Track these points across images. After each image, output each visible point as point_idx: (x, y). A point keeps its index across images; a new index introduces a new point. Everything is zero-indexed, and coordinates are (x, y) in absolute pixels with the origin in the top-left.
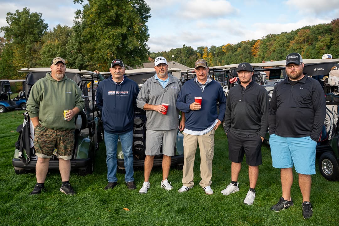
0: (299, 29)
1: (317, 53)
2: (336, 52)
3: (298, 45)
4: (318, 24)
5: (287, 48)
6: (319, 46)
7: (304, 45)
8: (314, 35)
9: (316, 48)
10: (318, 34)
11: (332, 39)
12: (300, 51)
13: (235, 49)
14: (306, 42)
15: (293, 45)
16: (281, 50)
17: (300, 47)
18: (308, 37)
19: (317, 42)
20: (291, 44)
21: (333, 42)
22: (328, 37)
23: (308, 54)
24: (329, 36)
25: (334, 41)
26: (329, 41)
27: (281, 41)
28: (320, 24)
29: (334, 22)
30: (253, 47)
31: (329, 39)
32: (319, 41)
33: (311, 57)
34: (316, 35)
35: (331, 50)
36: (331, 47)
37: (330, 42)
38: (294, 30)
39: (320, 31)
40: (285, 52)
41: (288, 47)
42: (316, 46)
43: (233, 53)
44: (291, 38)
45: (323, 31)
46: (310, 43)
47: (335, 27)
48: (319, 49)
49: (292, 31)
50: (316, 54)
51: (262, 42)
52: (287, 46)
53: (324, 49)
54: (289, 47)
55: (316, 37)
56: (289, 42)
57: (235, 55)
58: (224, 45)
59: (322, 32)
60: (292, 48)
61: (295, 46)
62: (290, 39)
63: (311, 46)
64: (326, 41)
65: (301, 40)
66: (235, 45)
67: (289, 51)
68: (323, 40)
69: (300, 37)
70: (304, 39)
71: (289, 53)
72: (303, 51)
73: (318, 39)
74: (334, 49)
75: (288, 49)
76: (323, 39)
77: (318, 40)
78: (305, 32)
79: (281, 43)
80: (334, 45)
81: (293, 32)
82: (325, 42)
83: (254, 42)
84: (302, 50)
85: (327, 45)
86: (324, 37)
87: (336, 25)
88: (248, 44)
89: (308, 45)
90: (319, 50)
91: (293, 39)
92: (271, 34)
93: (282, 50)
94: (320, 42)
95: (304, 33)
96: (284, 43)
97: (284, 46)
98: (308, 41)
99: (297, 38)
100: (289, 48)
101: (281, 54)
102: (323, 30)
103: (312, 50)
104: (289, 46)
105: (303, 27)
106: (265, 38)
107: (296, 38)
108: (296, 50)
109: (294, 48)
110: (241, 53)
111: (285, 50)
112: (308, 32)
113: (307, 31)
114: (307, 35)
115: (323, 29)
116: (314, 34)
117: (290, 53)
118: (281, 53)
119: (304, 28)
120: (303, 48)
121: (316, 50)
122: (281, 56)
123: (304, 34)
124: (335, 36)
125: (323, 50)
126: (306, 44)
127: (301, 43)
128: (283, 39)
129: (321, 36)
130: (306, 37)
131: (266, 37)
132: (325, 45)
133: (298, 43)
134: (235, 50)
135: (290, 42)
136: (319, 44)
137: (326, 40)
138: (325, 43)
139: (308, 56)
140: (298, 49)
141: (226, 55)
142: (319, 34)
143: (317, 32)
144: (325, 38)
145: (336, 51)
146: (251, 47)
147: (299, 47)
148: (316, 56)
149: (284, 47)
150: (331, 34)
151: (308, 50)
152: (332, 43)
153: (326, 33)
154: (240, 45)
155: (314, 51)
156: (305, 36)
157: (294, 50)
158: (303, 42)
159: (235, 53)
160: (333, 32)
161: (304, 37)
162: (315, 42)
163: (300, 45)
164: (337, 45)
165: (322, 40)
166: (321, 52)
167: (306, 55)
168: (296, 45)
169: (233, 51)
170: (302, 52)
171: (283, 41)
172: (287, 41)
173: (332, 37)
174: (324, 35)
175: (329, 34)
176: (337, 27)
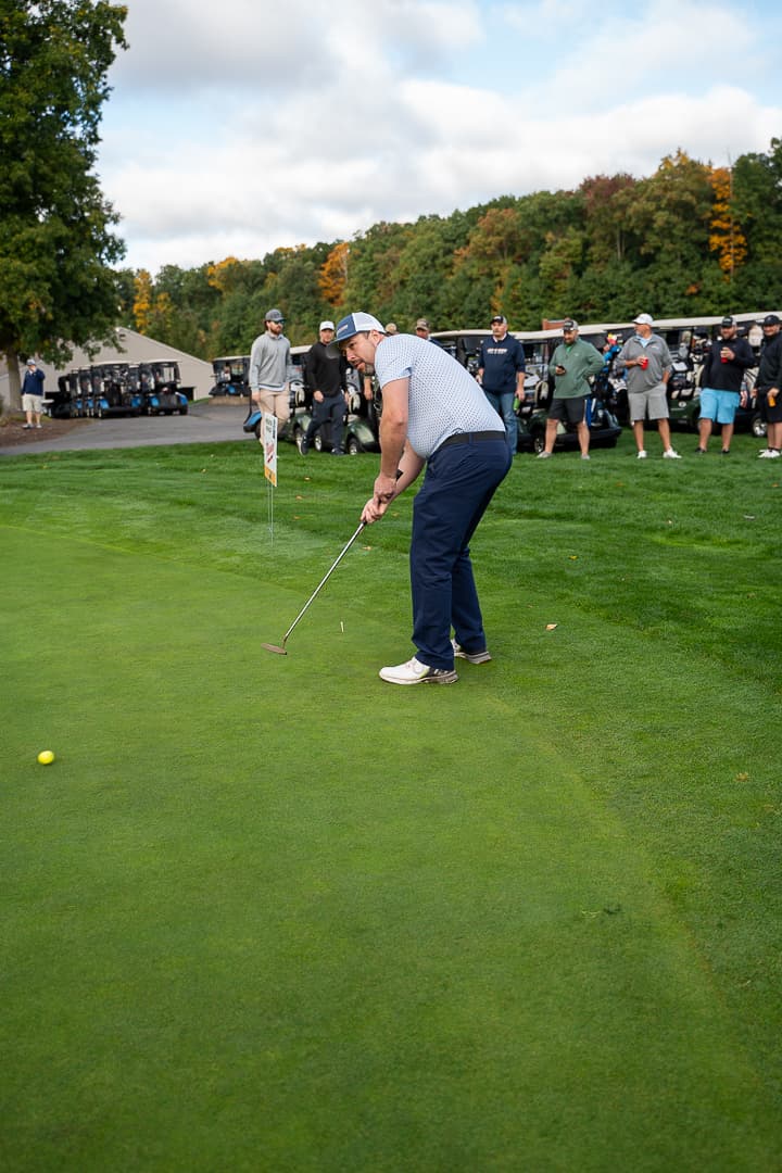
0: (480, 206)
1: (545, 291)
2: (603, 286)
3: (482, 264)
4: (538, 192)
5: (444, 272)
6: (552, 267)
7: (501, 262)
8: (532, 229)
9: (541, 273)
10: (544, 224)
11: (587, 244)
12: (492, 282)
13: (256, 276)
14: (505, 253)
15: (464, 262)
16: (427, 279)
17: (491, 269)
18: (511, 234)
19: (543, 252)
20: (457, 261)
21: (592, 254)
22: (574, 238)
23: (516, 294)
24: (580, 233)
25: (592, 249)
26: (580, 249)
27: (424, 250)
28: (546, 194)
29: (590, 187)
30: (323, 269)
31: (577, 242)
32: (549, 249)
33: (528, 303)
34: (536, 230)
35: (586, 282)
36: (585, 269)
37: (584, 254)
38: (464, 209)
39: (549, 215)
40: (443, 287)
41: (449, 270)
42: (541, 265)
43: (250, 293)
44: (458, 237)
45: (558, 216)
46: (520, 257)
47: (593, 203)
48: (549, 277)
49: (457, 213)
50: (541, 292)
51: (357, 252)
52: (447, 267)
53: (565, 278)
54: (454, 270)
55: (538, 236)
56: (449, 252)
57: (260, 298)
58: (211, 263)
59: (556, 220)
60: (464, 272)
61: (473, 266)
62: (454, 241)
63: (524, 266)
64: (571, 250)
65: (490, 244)
66: (256, 264)
67: (454, 285)
68: (562, 248)
69: (487, 236)
70: (501, 243)
71: (453, 290)
72: (501, 284)
73: (544, 241)
74: (597, 277)
75: (451, 278)
76: (561, 242)
77: (547, 246)
78: (502, 218)
79: (424, 255)
80: (595, 265)
81: (460, 215)
82: (566, 253)
83: (323, 253)
84: (497, 279)
85: (573, 264)
86: (564, 236)
87: (596, 195)
88: (305, 260)
89: (514, 262)
90: (549, 281)
91: (463, 240)
92: (383, 223)
93: (431, 282)
94: (552, 253)
95: (498, 222)
96: (435, 257)
97: (434, 266)
98: (512, 251)
99: (476, 238)
100: (452, 274)
101: (429, 295)
102: (557, 212)
103: (529, 279)
104: (451, 265)
105: (491, 200)
106: (364, 236)
107: (474, 239)
108: (478, 279)
109: (469, 273)
110: (281, 293)
111: (441, 281)
112: (512, 217)
113: (507, 215)
114: (510, 229)
115: (560, 208)
116: (533, 223)
117: (459, 289)
118: (428, 291)
119: (494, 204)
120: (498, 275)
121: (541, 278)
122: (429, 300)
123: (500, 226)
124: (595, 235)
125: (562, 281)
126: (509, 261)
127: (492, 257)
128: (431, 241)
129: (555, 234)
130: (505, 234)
131: (367, 233)
132: (566, 263)
133: (483, 256)
134: (258, 279)
135: (456, 252)
136: (549, 260)
137: (570, 246)
138: (569, 256)
139: (519, 300)
140: (483, 278)
141: (222, 300)
142: (547, 225)
143: (540, 218)
144: (566, 240)
145: (603, 282)
146: (316, 272)
147: (487, 270)
148: (543, 300)
149: (436, 271)
150: (583, 228)
151: (514, 281)
152: (588, 258)
153: (568, 223)
154: (274, 262)
155: (534, 284)
156: (503, 230)
157: (471, 280)
158: (498, 252)
159: (261, 293)
160: (587, 218)
161: (498, 234)
162: (536, 253)
163: (487, 262)
164: (602, 263)
165: (558, 246)
166: (556, 287)
167: (511, 297)
168: (475, 262)
169: (250, 284)
170: (498, 287)
171: (433, 249)
172: (444, 248)
173: (586, 236)
174: (561, 231)
175: (577, 225)
176: (599, 205)
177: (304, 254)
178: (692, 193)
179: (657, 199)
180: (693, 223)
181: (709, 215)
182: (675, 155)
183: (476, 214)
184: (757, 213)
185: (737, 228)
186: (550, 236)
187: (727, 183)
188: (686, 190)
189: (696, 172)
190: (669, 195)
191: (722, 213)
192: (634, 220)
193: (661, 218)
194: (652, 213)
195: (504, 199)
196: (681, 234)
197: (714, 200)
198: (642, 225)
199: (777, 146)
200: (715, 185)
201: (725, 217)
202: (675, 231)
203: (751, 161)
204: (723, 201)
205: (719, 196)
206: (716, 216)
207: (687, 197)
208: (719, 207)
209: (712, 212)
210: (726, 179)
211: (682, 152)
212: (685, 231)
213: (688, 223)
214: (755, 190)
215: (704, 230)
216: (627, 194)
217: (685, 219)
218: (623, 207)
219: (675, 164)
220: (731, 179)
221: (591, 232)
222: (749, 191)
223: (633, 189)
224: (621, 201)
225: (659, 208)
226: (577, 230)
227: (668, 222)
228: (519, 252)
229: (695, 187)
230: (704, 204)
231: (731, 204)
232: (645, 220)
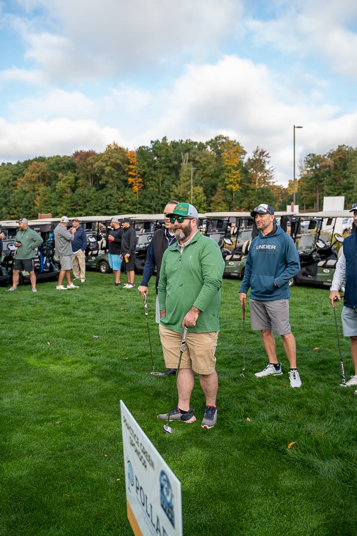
0: (29, 160)
1: (59, 198)
2: (84, 197)
3: (30, 185)
4: (55, 156)
5: (12, 188)
6: (61, 188)
7: (39, 184)
8: (52, 171)
9: (57, 190)
10: (58, 169)
11: (76, 179)
12: (35, 194)
14: (41, 181)
15: (22, 184)
16: (5, 191)
17: (34, 188)
18: (43, 173)
19: (58, 181)
20: (19, 183)
21: (79, 183)
22: (71, 176)
23: (46, 199)
24: (73, 174)
25: (79, 181)
26: (74, 181)
27: (3, 178)
28: (58, 156)
29: (78, 155)
31: (73, 178)
32: (60, 180)
33: (51, 203)
34: (54, 172)
35: (77, 195)
36: (76, 189)
37: (75, 183)
38: (22, 161)
39: (60, 165)
40: (12, 195)
41: (15, 187)
42: (57, 187)
44: (20, 173)
45: (64, 166)
46: (48, 183)
47: (79, 162)
48: (60, 192)
49: (19, 163)
50: (57, 198)
52: (14, 186)
53: (67, 193)
54: (18, 188)
55: (55, 174)
56: (15, 179)
59: (63, 168)
60: (22, 188)
61: (26, 186)
62: (17, 175)
63: (49, 187)
64: (70, 181)
65: (33, 177)
67: (17, 194)
68: (66, 180)
69: (32, 173)
70: (39, 177)
71: (17, 196)
72: (39, 194)
73: (58, 177)
74: (81, 193)
75: (16, 191)
76: (65, 177)
77: (59, 179)
78: (39, 166)
79: (3, 180)
80: (80, 188)
81: (21, 164)
82: (68, 182)
84: (37, 192)
85: (71, 187)
86: (67, 175)
87: (80, 159)
89: (45, 185)
90: (60, 194)
91: (21, 175)
93: (7, 192)
94: (61, 182)
95: (37, 167)
96: (9, 181)
97: (8, 185)
98: (44, 180)
99: (27, 174)
100: (16, 189)
101: (6, 198)
102: (64, 165)
103: (51, 193)
104: (16, 185)
105: (35, 158)
107: (26, 174)
108: (28, 192)
109: (24, 189)
111: (11, 192)
112: (44, 166)
113: (41, 164)
114: (43, 171)
115: (65, 163)
116: (53, 169)
117: (20, 196)
118: (6, 197)
119: (36, 160)
120: (38, 190)
121: (57, 193)
122: (6, 200)
123: (38, 169)
124: (80, 175)
125: (66, 194)
126: (42, 184)
127: (35, 182)
128: (6, 174)
129: (62, 173)
130: (41, 173)
132: (68, 187)
133: (31, 182)
135: (18, 179)
136: (60, 185)
137: (70, 179)
138: (69, 183)
139: (47, 201)
140: (31, 192)
142: (60, 170)
143: (56, 167)
144: (67, 176)
145: (84, 195)
147: (32, 188)
148: (58, 202)
149: (9, 188)
150: (75, 172)
151: (45, 193)
152: (77, 185)
153: (69, 169)
155: (54, 195)
156: (40, 171)
157: (25, 192)
158: (37, 181)
160: (76, 168)
161: (38, 173)
162: (54, 182)
163: (33, 185)
164: (83, 187)
165: (63, 179)
166: (64, 197)
167: (43, 200)
168: (27, 184)
170: (38, 196)
171: (8, 178)
172: (13, 178)
173: (76, 175)
174: (65, 173)
175: (73, 170)
176: (81, 163)
178: (121, 160)
179: (106, 161)
180: (121, 172)
181: (127, 169)
182: (112, 144)
183: (27, 163)
184: (147, 170)
185: (139, 175)
186: (60, 175)
187: (134, 157)
188: (118, 158)
189: (122, 152)
190: (111, 160)
191: (133, 169)
192: (96, 170)
193: (107, 169)
194: (104, 167)
195: (40, 157)
196: (116, 176)
197: (129, 163)
198: (100, 172)
199: (153, 144)
200: (129, 158)
201: (134, 171)
202: (114, 175)
203: (143, 149)
204: (133, 164)
205: (131, 162)
206: (130, 170)
207: (118, 161)
208: (131, 167)
209: (129, 168)
210: (134, 155)
211: (116, 143)
212: (118, 174)
213: (119, 172)
214: (146, 160)
215: (125, 175)
216: (94, 159)
217: (118, 170)
218: (92, 164)
219: (113, 148)
220: (136, 155)
221: (78, 174)
222: (143, 161)
223: (95, 157)
224: (91, 161)
225: (107, 165)
226: (72, 172)
227: (110, 171)
228: (47, 181)
229: (121, 157)
230: (125, 165)
231: (136, 165)
232: (101, 170)
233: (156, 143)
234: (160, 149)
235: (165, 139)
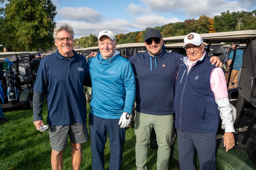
7: (169, 35)
8: (175, 29)
13: (125, 37)
18: (171, 30)
19: (176, 33)
24: (184, 30)
25: (186, 33)
26: (184, 33)
28: (178, 22)
29: (186, 21)
30: (137, 36)
32: (178, 33)
34: (176, 29)
38: (163, 25)
43: (124, 40)
44: (161, 30)
49: (162, 26)
51: (143, 33)
57: (126, 41)
58: (118, 35)
59: (179, 27)
64: (182, 33)
66: (126, 35)
69: (166, 30)
70: (169, 31)
73: (177, 31)
76: (180, 31)
78: (169, 27)
83: (138, 33)
86: (180, 30)
88: (134, 34)
89: (171, 35)
92: (148, 28)
94: (178, 34)
106: (145, 30)
107: (164, 31)
110: (129, 40)
113: (171, 26)
115: (180, 25)
116: (175, 28)
119: (169, 24)
123: (169, 28)
124: (187, 30)
131: (145, 29)
134: (126, 38)
141: (119, 41)
142: (177, 28)
143: (176, 27)
146: (136, 36)
153: (182, 28)
154: (129, 34)
156: (169, 29)
159: (126, 40)
160: (185, 27)
163: (166, 35)
165: (179, 32)
168: (164, 35)
169: (124, 38)
173: (185, 30)
174: (180, 29)
175: (183, 28)
176: (187, 24)
177: (134, 33)
178: (206, 23)
179: (199, 23)
180: (206, 29)
181: (209, 27)
182: (202, 16)
183: (166, 26)
184: (218, 27)
185: (214, 30)
186: (178, 30)
187: (212, 21)
188: (205, 22)
189: (206, 19)
190: (201, 23)
191: (211, 27)
192: (194, 28)
193: (199, 27)
194: (198, 26)
195: (171, 23)
196: (203, 30)
197: (210, 24)
198: (195, 29)
199: (222, 14)
200: (210, 21)
201: (212, 27)
202: (202, 30)
203: (217, 17)
204: (212, 24)
205: (211, 23)
206: (210, 27)
207: (204, 23)
208: (211, 26)
209: (210, 26)
210: (212, 20)
211: (204, 15)
212: (204, 30)
213: (205, 28)
214: (218, 22)
215: (208, 30)
216: (193, 23)
217: (204, 27)
218: (192, 25)
219: (202, 17)
220: (213, 20)
221: (186, 30)
222: (216, 23)
223: (194, 22)
224: (192, 24)
225: (199, 25)
226: (183, 29)
227: (200, 28)
228: (172, 33)
229: (206, 21)
230: (208, 25)
231: (213, 25)
232: (196, 28)
233: (223, 14)
234: (225, 16)
235: (228, 11)
